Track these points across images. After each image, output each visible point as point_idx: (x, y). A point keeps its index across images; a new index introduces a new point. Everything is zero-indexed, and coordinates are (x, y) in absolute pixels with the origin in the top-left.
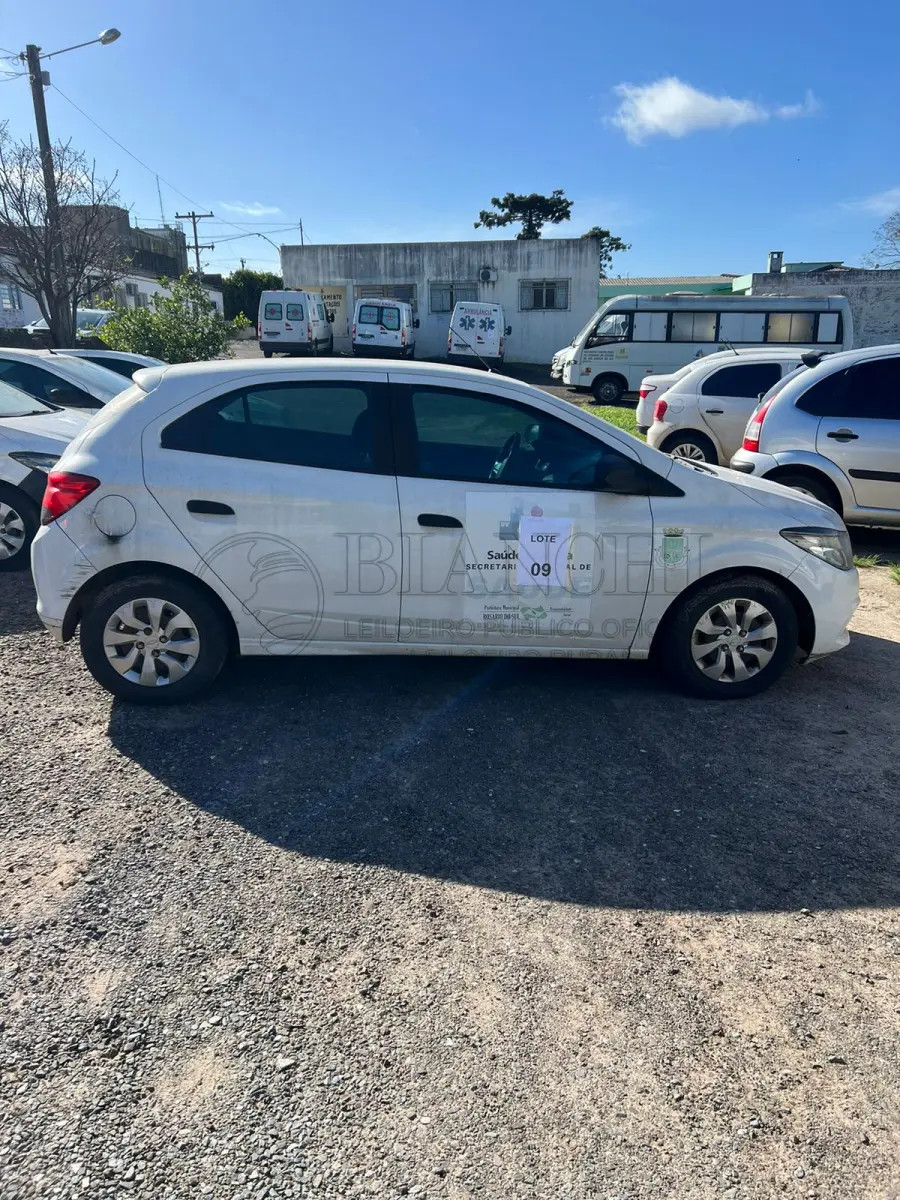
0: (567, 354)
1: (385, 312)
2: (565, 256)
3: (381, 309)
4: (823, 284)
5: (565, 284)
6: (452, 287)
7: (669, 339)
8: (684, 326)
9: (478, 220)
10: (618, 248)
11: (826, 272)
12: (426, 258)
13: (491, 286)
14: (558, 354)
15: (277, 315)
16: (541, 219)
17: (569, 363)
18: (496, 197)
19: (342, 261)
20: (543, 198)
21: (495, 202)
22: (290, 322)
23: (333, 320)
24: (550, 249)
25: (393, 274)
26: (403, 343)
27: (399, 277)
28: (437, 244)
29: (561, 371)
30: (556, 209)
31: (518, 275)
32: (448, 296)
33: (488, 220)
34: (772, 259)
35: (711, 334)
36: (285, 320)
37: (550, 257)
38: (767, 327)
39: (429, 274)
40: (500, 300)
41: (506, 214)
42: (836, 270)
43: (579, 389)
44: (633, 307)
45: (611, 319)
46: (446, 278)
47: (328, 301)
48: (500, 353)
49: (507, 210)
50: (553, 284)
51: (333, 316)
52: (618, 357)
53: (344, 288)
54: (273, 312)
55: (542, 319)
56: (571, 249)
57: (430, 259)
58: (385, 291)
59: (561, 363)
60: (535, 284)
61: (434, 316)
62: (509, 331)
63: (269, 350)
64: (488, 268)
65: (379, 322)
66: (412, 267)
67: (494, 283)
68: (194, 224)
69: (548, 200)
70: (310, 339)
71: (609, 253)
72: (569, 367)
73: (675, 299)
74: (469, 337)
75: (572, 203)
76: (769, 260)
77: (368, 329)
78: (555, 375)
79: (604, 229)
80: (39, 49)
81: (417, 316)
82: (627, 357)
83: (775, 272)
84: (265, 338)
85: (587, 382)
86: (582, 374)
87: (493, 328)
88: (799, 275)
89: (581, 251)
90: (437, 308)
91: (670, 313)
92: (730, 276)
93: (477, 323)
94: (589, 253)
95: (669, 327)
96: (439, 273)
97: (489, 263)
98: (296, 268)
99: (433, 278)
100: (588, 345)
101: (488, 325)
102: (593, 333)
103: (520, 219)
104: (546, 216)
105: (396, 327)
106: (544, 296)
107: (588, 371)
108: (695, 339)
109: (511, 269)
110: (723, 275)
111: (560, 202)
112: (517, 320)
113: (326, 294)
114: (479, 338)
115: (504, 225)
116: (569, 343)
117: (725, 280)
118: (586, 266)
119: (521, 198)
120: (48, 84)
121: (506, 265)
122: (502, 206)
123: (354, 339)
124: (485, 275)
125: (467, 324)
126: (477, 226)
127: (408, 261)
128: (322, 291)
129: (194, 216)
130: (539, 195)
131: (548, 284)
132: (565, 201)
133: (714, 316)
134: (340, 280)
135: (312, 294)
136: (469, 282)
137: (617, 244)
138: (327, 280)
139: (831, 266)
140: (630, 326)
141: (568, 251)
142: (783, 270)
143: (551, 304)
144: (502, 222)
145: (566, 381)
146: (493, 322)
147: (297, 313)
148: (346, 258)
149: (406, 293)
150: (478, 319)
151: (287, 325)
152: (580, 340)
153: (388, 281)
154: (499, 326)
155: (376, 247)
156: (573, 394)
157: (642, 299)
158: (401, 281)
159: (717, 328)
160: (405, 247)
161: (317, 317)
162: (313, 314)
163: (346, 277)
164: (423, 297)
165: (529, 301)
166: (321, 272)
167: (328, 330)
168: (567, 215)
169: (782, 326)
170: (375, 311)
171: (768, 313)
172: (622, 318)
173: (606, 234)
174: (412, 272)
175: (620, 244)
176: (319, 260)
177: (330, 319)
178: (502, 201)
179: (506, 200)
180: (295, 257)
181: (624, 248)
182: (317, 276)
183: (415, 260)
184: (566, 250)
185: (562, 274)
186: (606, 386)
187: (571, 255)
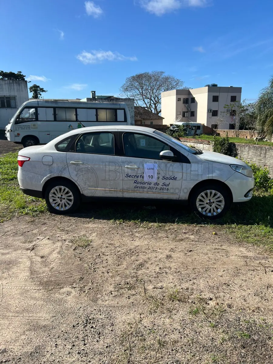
0: (9, 127)
2: (12, 87)
4: (109, 102)
5: (14, 98)
7: (55, 120)
8: (61, 114)
11: (110, 98)
17: (8, 131)
30: (19, 77)
35: (74, 118)
38: (97, 115)
44: (37, 105)
50: (9, 98)
55: (6, 112)
56: (15, 84)
60: (1, 98)
72: (9, 133)
73: (56, 102)
78: (6, 136)
83: (94, 98)
85: (19, 139)
86: (16, 136)
88: (101, 99)
89: (19, 85)
91: (55, 108)
94: (23, 86)
95: (55, 114)
100: (16, 122)
102: (18, 117)
106: (6, 103)
107: (18, 134)
108: (67, 120)
116: (9, 122)
118: (22, 91)
131: (6, 98)
132: (23, 75)
133: (74, 110)
137: (42, 90)
140: (37, 113)
141: (14, 84)
142: (96, 97)
145: (8, 139)
152: (12, 120)
157: (41, 102)
159: (76, 115)
169: (103, 115)
171: (97, 109)
181: (45, 91)
184: (12, 84)
185: (12, 94)
186: (29, 141)
187: (15, 87)
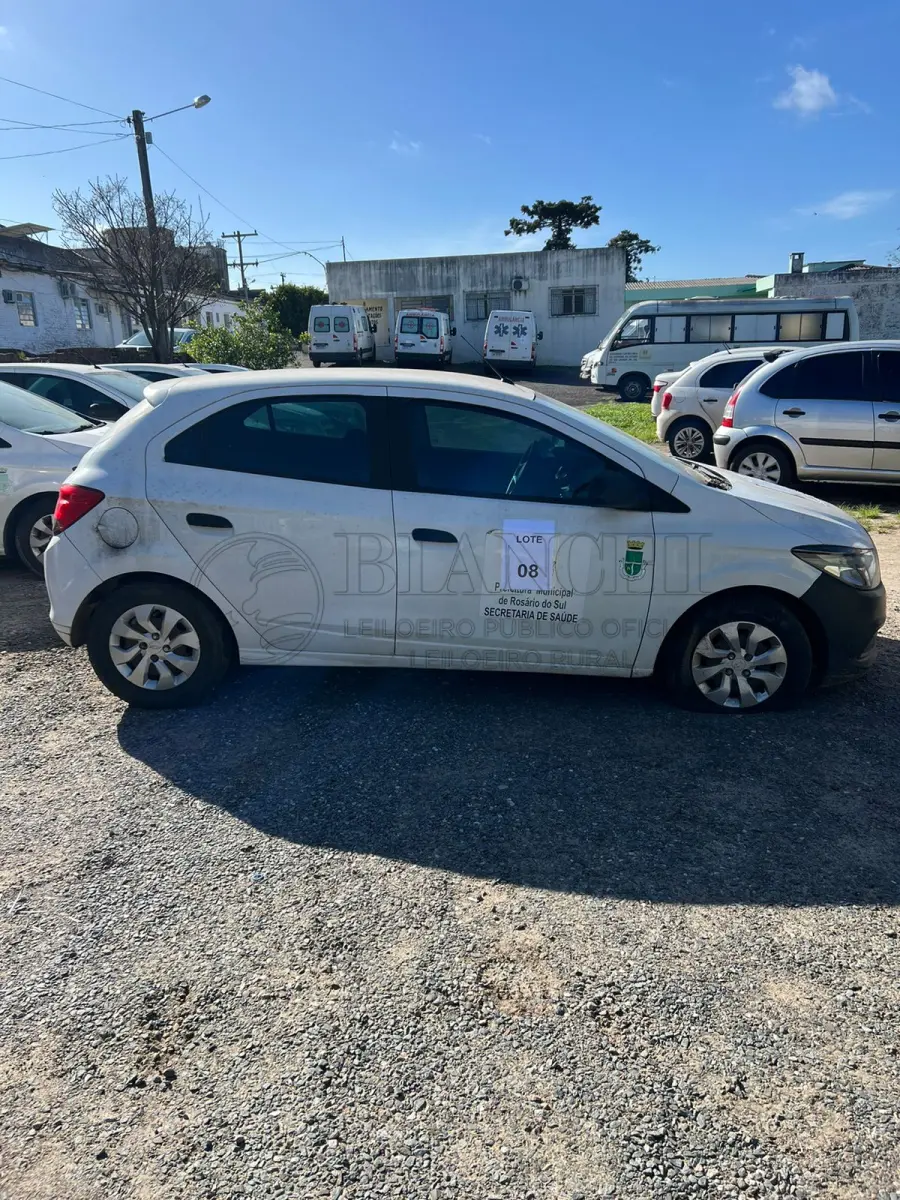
0: (595, 357)
1: (425, 322)
2: (592, 264)
3: (421, 319)
4: (844, 282)
5: (593, 290)
6: (486, 296)
7: (688, 341)
8: (701, 328)
9: (508, 228)
10: (647, 251)
11: (846, 271)
12: (461, 270)
13: (522, 294)
14: (586, 356)
15: (325, 328)
16: (570, 225)
17: (596, 365)
18: (526, 205)
19: (383, 276)
20: (572, 204)
21: (525, 209)
22: (336, 334)
23: (375, 331)
24: (578, 258)
25: (431, 286)
26: (442, 350)
27: (436, 288)
28: (472, 256)
29: (589, 372)
30: (585, 214)
31: (549, 283)
32: (482, 305)
33: (517, 227)
34: (794, 260)
35: (727, 334)
36: (332, 331)
37: (578, 266)
38: (778, 327)
39: (464, 286)
40: (533, 305)
41: (536, 222)
42: (856, 268)
43: (607, 389)
44: (655, 313)
45: (635, 323)
46: (481, 288)
47: (370, 312)
48: (532, 357)
49: (536, 218)
50: (582, 291)
51: (375, 327)
52: (641, 358)
53: (385, 300)
54: (322, 325)
55: (571, 324)
56: (598, 258)
57: (465, 270)
58: (424, 302)
59: (589, 365)
60: (564, 291)
61: (470, 324)
62: (540, 336)
63: (318, 360)
64: (521, 278)
65: (420, 331)
66: (448, 279)
67: (525, 291)
68: (240, 242)
69: (577, 206)
70: (355, 349)
71: (638, 255)
72: (597, 368)
73: (692, 303)
74: (502, 343)
75: (600, 209)
76: (791, 261)
77: (409, 339)
78: (584, 376)
79: (633, 232)
80: (144, 114)
81: (453, 325)
82: (649, 358)
83: (797, 272)
84: (315, 350)
85: (613, 381)
86: (609, 374)
87: (525, 334)
88: (820, 274)
89: (607, 259)
90: (471, 317)
91: (689, 317)
92: (755, 277)
93: (511, 330)
94: (616, 261)
95: (688, 329)
96: (473, 284)
97: (521, 273)
98: (340, 284)
99: (469, 289)
100: (613, 347)
101: (520, 331)
102: (618, 337)
103: (549, 226)
104: (575, 221)
105: (434, 335)
106: (573, 303)
107: (614, 371)
108: (712, 340)
109: (541, 278)
110: (748, 276)
111: (589, 207)
112: (548, 325)
113: (368, 306)
114: (513, 344)
115: (534, 232)
116: (597, 346)
117: (749, 281)
118: (613, 271)
119: (550, 204)
120: (150, 142)
121: (537, 274)
122: (531, 214)
123: (396, 348)
124: (518, 285)
125: (500, 331)
126: (507, 233)
127: (445, 274)
128: (364, 304)
129: (239, 235)
130: (568, 201)
131: (577, 291)
132: (594, 206)
133: (730, 318)
134: (381, 294)
135: (356, 307)
136: (502, 291)
137: (645, 247)
138: (369, 294)
139: (852, 264)
140: (651, 328)
141: (595, 260)
142: (805, 270)
143: (580, 310)
144: (531, 229)
145: (594, 380)
146: (525, 328)
147: (343, 325)
148: (387, 273)
149: (444, 304)
150: (511, 326)
151: (334, 336)
152: (606, 344)
153: (425, 293)
154: (531, 331)
155: (413, 262)
156: (601, 393)
157: (661, 304)
158: (439, 293)
159: (733, 329)
160: (441, 261)
161: (362, 329)
162: (357, 325)
163: (387, 290)
164: (459, 306)
165: (559, 307)
166: (363, 286)
167: (371, 340)
168: (596, 220)
170: (416, 321)
171: (779, 314)
172: (644, 323)
173: (635, 237)
174: (450, 283)
175: (648, 247)
176: (362, 276)
177: (373, 329)
178: (531, 209)
179: (535, 207)
180: (339, 273)
181: (653, 250)
182: (360, 290)
183: (451, 273)
184: (593, 259)
185: (590, 281)
186: (631, 384)
187: (598, 263)
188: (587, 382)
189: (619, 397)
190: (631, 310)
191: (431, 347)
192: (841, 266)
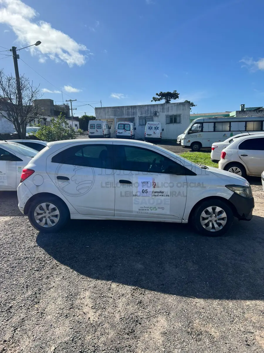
0: (182, 136)
1: (126, 126)
2: (179, 108)
3: (124, 125)
4: (258, 113)
5: (180, 116)
6: (145, 118)
7: (214, 131)
8: (219, 127)
9: (152, 100)
10: (193, 106)
11: (258, 110)
12: (138, 110)
13: (157, 117)
14: (179, 136)
15: (94, 128)
16: (170, 99)
17: (183, 139)
18: (157, 93)
19: (113, 112)
20: (171, 93)
21: (157, 94)
22: (97, 129)
23: (110, 129)
24: (175, 106)
25: (128, 115)
26: (131, 135)
27: (130, 115)
28: (141, 105)
29: (180, 141)
30: (175, 96)
31: (166, 113)
32: (144, 121)
33: (155, 99)
34: (242, 106)
35: (228, 129)
36: (96, 129)
37: (175, 108)
38: (246, 126)
39: (139, 114)
40: (160, 121)
41: (160, 98)
42: (261, 109)
43: (186, 147)
44: (203, 121)
45: (195, 125)
46: (144, 115)
47: (109, 123)
48: (161, 137)
49: (160, 97)
50: (176, 116)
51: (110, 127)
52: (198, 137)
53: (114, 119)
54: (92, 127)
55: (173, 126)
56: (181, 105)
57: (139, 110)
58: (126, 120)
59: (180, 139)
60: (170, 116)
61: (140, 126)
62: (163, 130)
63: (91, 137)
64: (156, 112)
65: (124, 129)
66: (133, 112)
67: (158, 116)
68: (71, 103)
69: (172, 93)
70: (103, 134)
71: (191, 107)
72: (183, 140)
73: (216, 118)
74: (151, 132)
75: (179, 94)
77: (121, 131)
78: (178, 143)
79: (189, 101)
81: (135, 127)
82: (201, 137)
83: (243, 111)
84: (90, 134)
85: (189, 144)
86: (187, 142)
87: (158, 129)
88: (250, 111)
89: (184, 106)
90: (141, 124)
91: (215, 123)
92: (229, 112)
93: (153, 128)
94: (187, 107)
95: (215, 127)
96: (142, 114)
97: (157, 111)
98: (99, 114)
99: (140, 116)
100: (189, 133)
101: (156, 128)
102: (190, 130)
103: (164, 99)
104: (172, 98)
105: (129, 130)
106: (173, 120)
107: (189, 141)
108: (223, 131)
109: (163, 112)
110: (226, 112)
111: (176, 94)
112: (165, 127)
113: (108, 121)
114: (154, 132)
115: (160, 101)
116: (183, 133)
117: (227, 113)
118: (186, 110)
119: (164, 93)
121: (162, 111)
122: (159, 95)
123: (117, 134)
124: (155, 114)
125: (150, 128)
126: (152, 101)
127: (132, 111)
128: (107, 120)
129: (71, 101)
130: (169, 92)
131: (174, 116)
132: (177, 93)
133: (229, 123)
134: (112, 117)
135: (104, 121)
136: (151, 116)
137: (192, 105)
138: (108, 117)
139: (260, 108)
140: (202, 127)
142: (245, 110)
143: (175, 122)
144: (159, 100)
145: (182, 144)
146: (158, 127)
147: (100, 127)
148: (114, 110)
149: (132, 120)
150: (154, 127)
151: (97, 130)
152: (186, 132)
153: (127, 117)
154: (160, 129)
155: (123, 107)
156: (185, 148)
157: (206, 119)
158: (131, 117)
159: (230, 127)
160: (131, 107)
161: (106, 128)
162: (104, 127)
163: (114, 116)
164: (137, 121)
165: (169, 121)
166: (107, 115)
167: (109, 131)
168: (178, 97)
169: (250, 126)
170: (123, 125)
171: (246, 122)
172: (199, 125)
174: (134, 114)
175: (193, 105)
176: (106, 111)
177: (110, 128)
178: (159, 94)
179: (160, 94)
180: (99, 111)
181: (195, 106)
182: (106, 116)
183: (134, 111)
184: (179, 106)
185: (179, 113)
186: (195, 145)
187: (181, 108)
188: (180, 144)
189: (191, 150)
190: (195, 121)
191: (128, 133)
192: (257, 108)
